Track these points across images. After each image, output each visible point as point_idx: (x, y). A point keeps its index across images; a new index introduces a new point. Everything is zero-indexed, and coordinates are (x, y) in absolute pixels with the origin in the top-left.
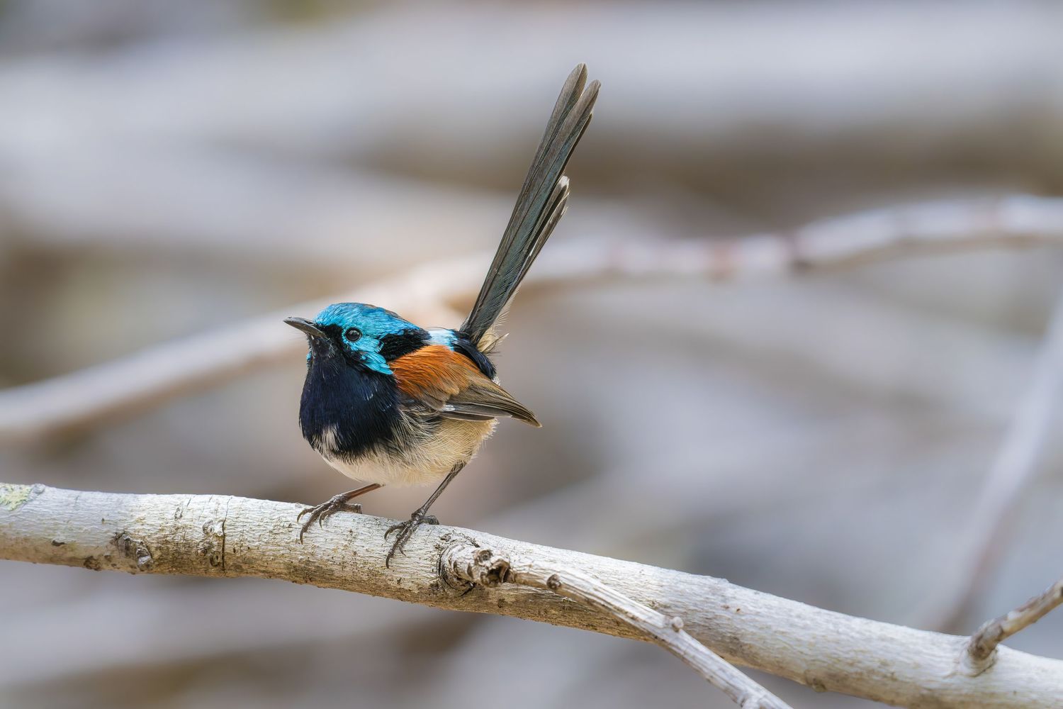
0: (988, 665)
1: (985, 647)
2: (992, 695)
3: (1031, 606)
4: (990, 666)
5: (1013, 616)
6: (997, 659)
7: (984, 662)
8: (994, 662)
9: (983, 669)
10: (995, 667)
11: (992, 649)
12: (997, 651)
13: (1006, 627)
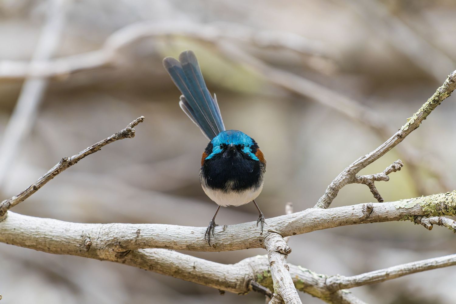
0: (4, 218)
1: (3, 211)
2: (6, 230)
3: (22, 194)
4: (5, 219)
5: (14, 198)
6: (8, 216)
7: (2, 217)
8: (6, 217)
9: (2, 220)
10: (7, 219)
11: (6, 211)
12: (7, 213)
13: (12, 203)
